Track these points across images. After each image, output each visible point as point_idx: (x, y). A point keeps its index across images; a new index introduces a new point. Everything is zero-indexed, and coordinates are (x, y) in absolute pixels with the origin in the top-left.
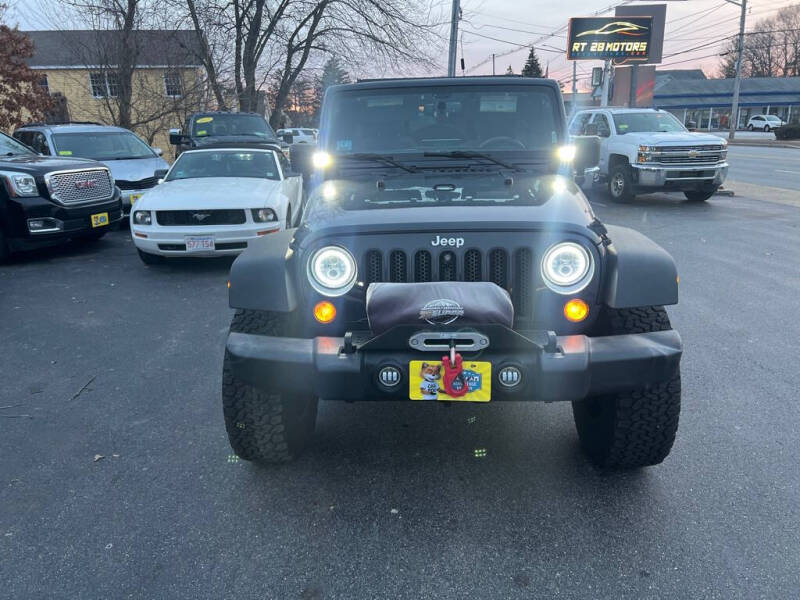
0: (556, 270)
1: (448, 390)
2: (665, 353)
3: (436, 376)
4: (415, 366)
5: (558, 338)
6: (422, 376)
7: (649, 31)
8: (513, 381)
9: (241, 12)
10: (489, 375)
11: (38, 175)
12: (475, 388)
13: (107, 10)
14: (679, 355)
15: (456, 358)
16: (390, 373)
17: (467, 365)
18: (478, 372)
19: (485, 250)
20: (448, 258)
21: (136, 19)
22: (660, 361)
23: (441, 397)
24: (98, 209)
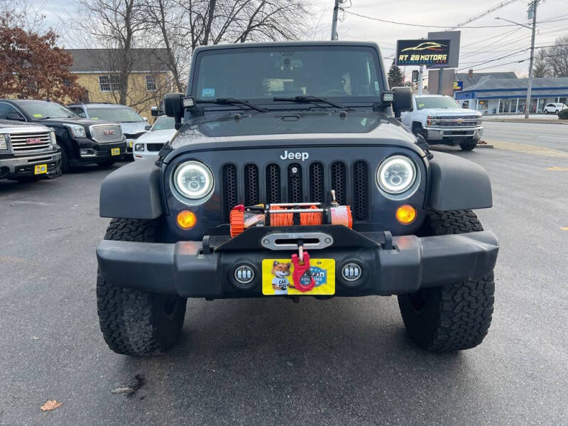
0: (387, 180)
1: (297, 285)
2: (486, 249)
3: (286, 273)
4: (267, 264)
5: (394, 238)
6: (273, 273)
7: (448, 48)
8: (354, 276)
9: (195, 38)
10: (333, 271)
11: (86, 127)
12: (320, 283)
13: (115, 37)
14: (496, 251)
15: (304, 256)
16: (244, 272)
17: (313, 262)
18: (323, 269)
19: (327, 164)
20: (295, 170)
21: (131, 43)
22: (482, 255)
23: (291, 292)
24: (115, 146)
